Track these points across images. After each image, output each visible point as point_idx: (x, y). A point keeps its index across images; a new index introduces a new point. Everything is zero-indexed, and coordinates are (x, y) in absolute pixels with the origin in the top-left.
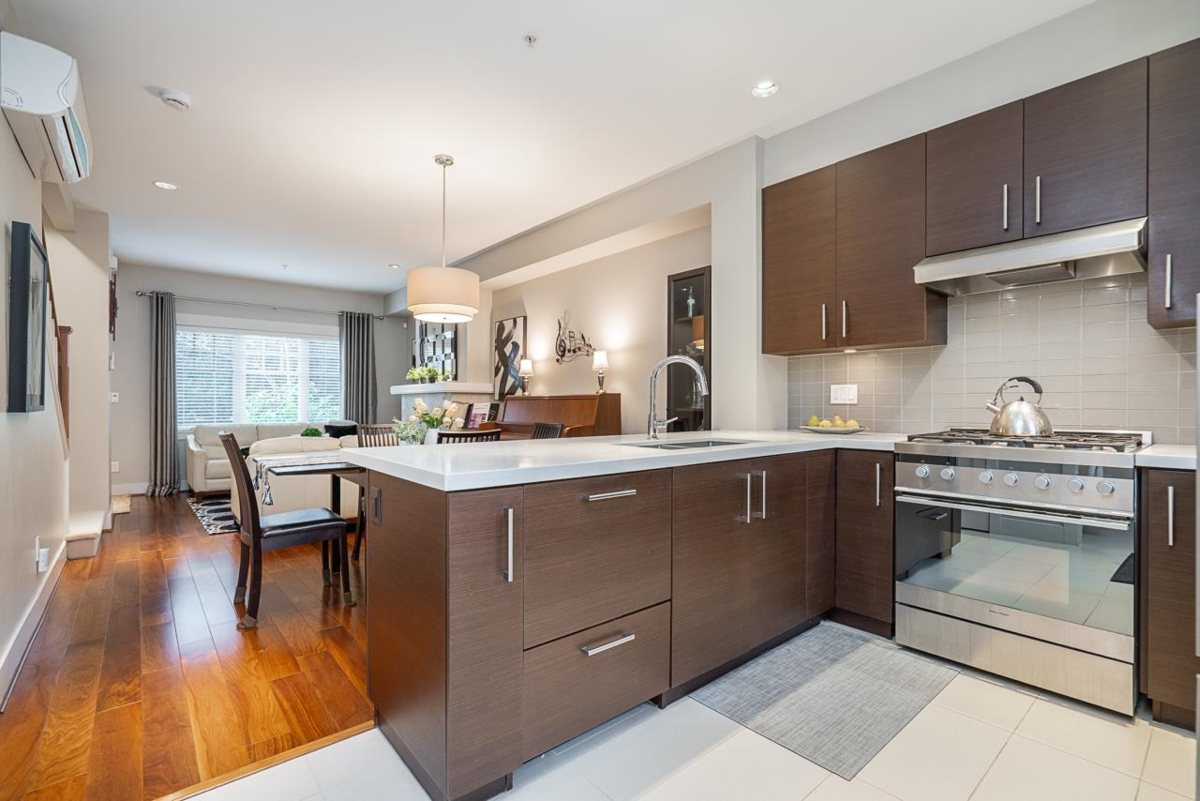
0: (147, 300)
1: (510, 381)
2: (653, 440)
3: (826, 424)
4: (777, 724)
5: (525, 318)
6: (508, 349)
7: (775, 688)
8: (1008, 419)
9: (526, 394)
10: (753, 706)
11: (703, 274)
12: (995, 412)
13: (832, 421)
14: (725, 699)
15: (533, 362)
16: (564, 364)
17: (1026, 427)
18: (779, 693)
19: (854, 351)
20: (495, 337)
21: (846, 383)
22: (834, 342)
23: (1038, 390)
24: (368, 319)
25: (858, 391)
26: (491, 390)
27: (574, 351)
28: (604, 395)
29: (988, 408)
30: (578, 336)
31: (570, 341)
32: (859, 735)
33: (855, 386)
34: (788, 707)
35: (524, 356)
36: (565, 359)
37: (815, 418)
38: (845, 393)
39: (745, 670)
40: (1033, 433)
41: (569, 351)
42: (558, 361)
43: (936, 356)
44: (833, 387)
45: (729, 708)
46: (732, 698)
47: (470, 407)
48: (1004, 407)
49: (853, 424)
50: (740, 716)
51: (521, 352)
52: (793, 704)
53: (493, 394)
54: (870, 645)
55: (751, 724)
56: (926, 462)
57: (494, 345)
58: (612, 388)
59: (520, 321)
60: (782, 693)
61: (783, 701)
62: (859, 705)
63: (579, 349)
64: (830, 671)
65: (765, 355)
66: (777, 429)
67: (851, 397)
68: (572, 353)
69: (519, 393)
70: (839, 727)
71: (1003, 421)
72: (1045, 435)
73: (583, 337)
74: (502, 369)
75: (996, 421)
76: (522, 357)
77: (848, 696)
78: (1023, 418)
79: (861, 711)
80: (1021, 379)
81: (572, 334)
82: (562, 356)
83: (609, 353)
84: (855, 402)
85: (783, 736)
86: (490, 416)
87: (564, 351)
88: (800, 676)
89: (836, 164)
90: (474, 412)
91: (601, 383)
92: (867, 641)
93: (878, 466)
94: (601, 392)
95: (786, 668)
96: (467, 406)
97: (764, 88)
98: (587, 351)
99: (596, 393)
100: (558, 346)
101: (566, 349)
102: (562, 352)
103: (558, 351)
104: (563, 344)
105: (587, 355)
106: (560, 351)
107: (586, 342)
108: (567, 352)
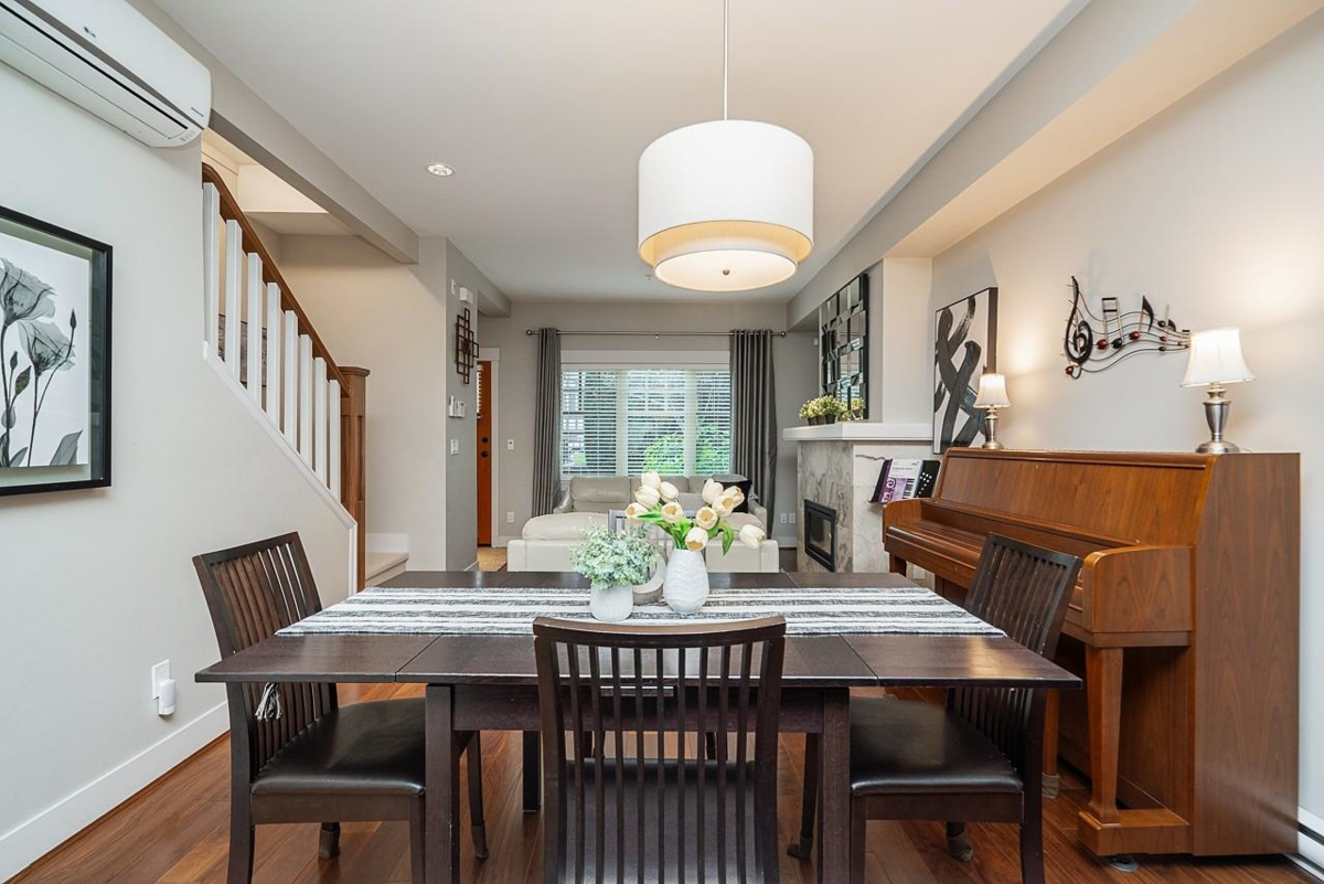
0: (534, 337)
1: (962, 418)
5: (993, 292)
6: (958, 359)
9: (992, 446)
15: (1009, 380)
16: (1085, 378)
20: (934, 338)
24: (765, 337)
26: (927, 436)
27: (1118, 345)
28: (1232, 459)
31: (1106, 323)
35: (991, 368)
36: (1087, 365)
41: (1102, 346)
42: (1069, 371)
47: (887, 464)
51: (983, 360)
53: (930, 443)
57: (933, 352)
58: (1254, 438)
59: (983, 301)
63: (1133, 337)
68: (1111, 350)
69: (978, 442)
73: (1146, 306)
74: (948, 395)
76: (985, 371)
81: (1110, 305)
82: (1081, 361)
83: (1250, 335)
86: (921, 483)
87: (1087, 348)
90: (892, 474)
91: (1215, 423)
94: (1217, 449)
96: (883, 461)
98: (1162, 339)
99: (1200, 450)
100: (1071, 339)
101: (1095, 343)
102: (1082, 349)
103: (1071, 347)
104: (1085, 332)
105: (1161, 349)
106: (1076, 349)
107: (1159, 317)
108: (1095, 349)
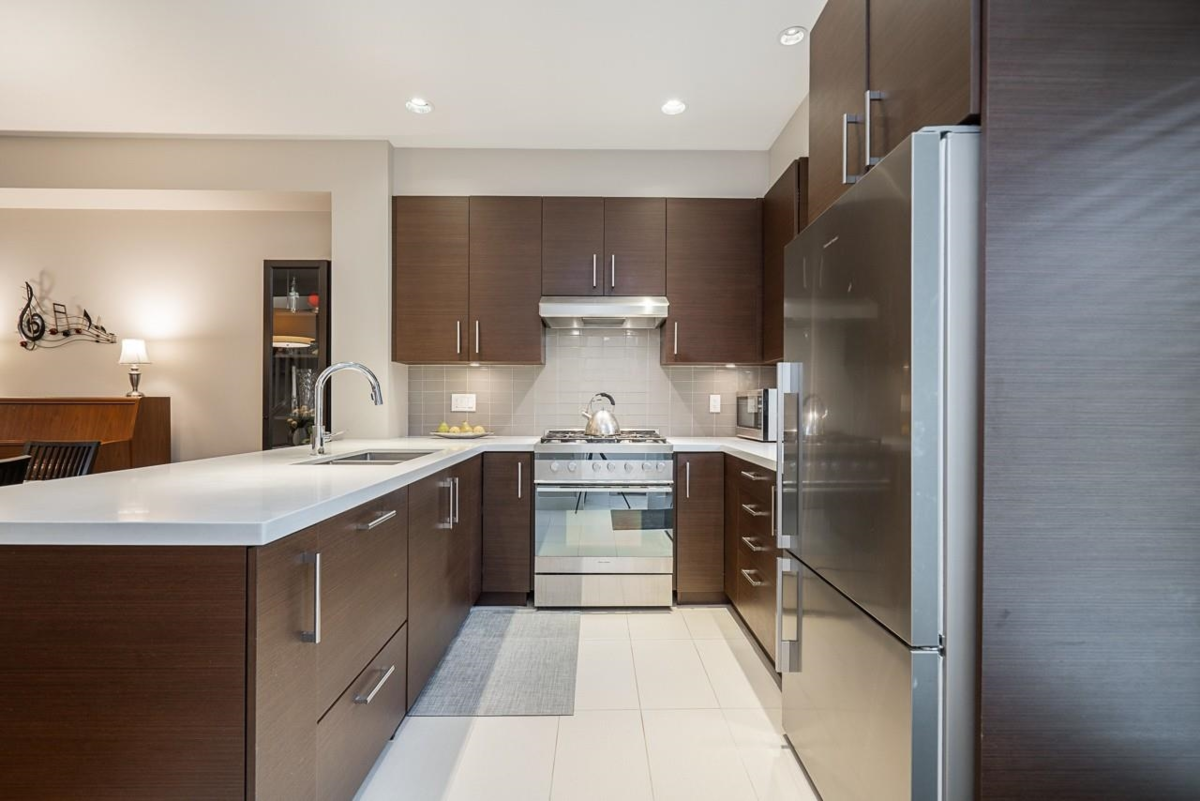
2: (320, 456)
3: (455, 430)
4: (499, 701)
7: (476, 675)
8: (597, 424)
10: (470, 697)
11: (317, 268)
12: (588, 418)
13: (461, 428)
14: (443, 703)
16: (38, 352)
17: (607, 429)
18: (482, 677)
19: (477, 365)
21: (465, 393)
22: (466, 356)
23: (613, 403)
25: (477, 400)
27: (65, 334)
28: (141, 398)
29: (584, 416)
30: (72, 311)
31: (56, 318)
32: (557, 681)
33: (474, 396)
34: (496, 686)
36: (40, 343)
37: (444, 424)
38: (464, 402)
39: (441, 671)
40: (612, 433)
41: (53, 332)
42: (24, 345)
43: (538, 375)
44: (454, 396)
45: (452, 708)
46: (447, 699)
48: (593, 415)
49: (480, 430)
50: (466, 708)
52: (499, 681)
54: (516, 615)
55: (480, 711)
56: (557, 459)
60: (485, 677)
61: (490, 682)
62: (542, 661)
63: (78, 331)
64: (504, 645)
65: (395, 363)
66: (401, 436)
67: (470, 405)
68: (59, 336)
70: (541, 682)
71: (594, 426)
72: (618, 433)
73: (86, 315)
75: (589, 426)
77: (531, 658)
78: (604, 422)
79: (545, 664)
80: (603, 395)
81: (59, 308)
82: (34, 338)
84: (474, 409)
85: (510, 708)
87: (40, 332)
88: (487, 657)
89: (469, 198)
91: (135, 381)
92: (513, 612)
93: (520, 464)
94: (136, 394)
95: (472, 656)
97: (417, 104)
98: (98, 336)
99: (128, 396)
100: (25, 323)
101: (47, 329)
102: (35, 332)
103: (26, 330)
104: (38, 321)
105: (97, 342)
106: (29, 330)
107: (94, 322)
108: (47, 333)
